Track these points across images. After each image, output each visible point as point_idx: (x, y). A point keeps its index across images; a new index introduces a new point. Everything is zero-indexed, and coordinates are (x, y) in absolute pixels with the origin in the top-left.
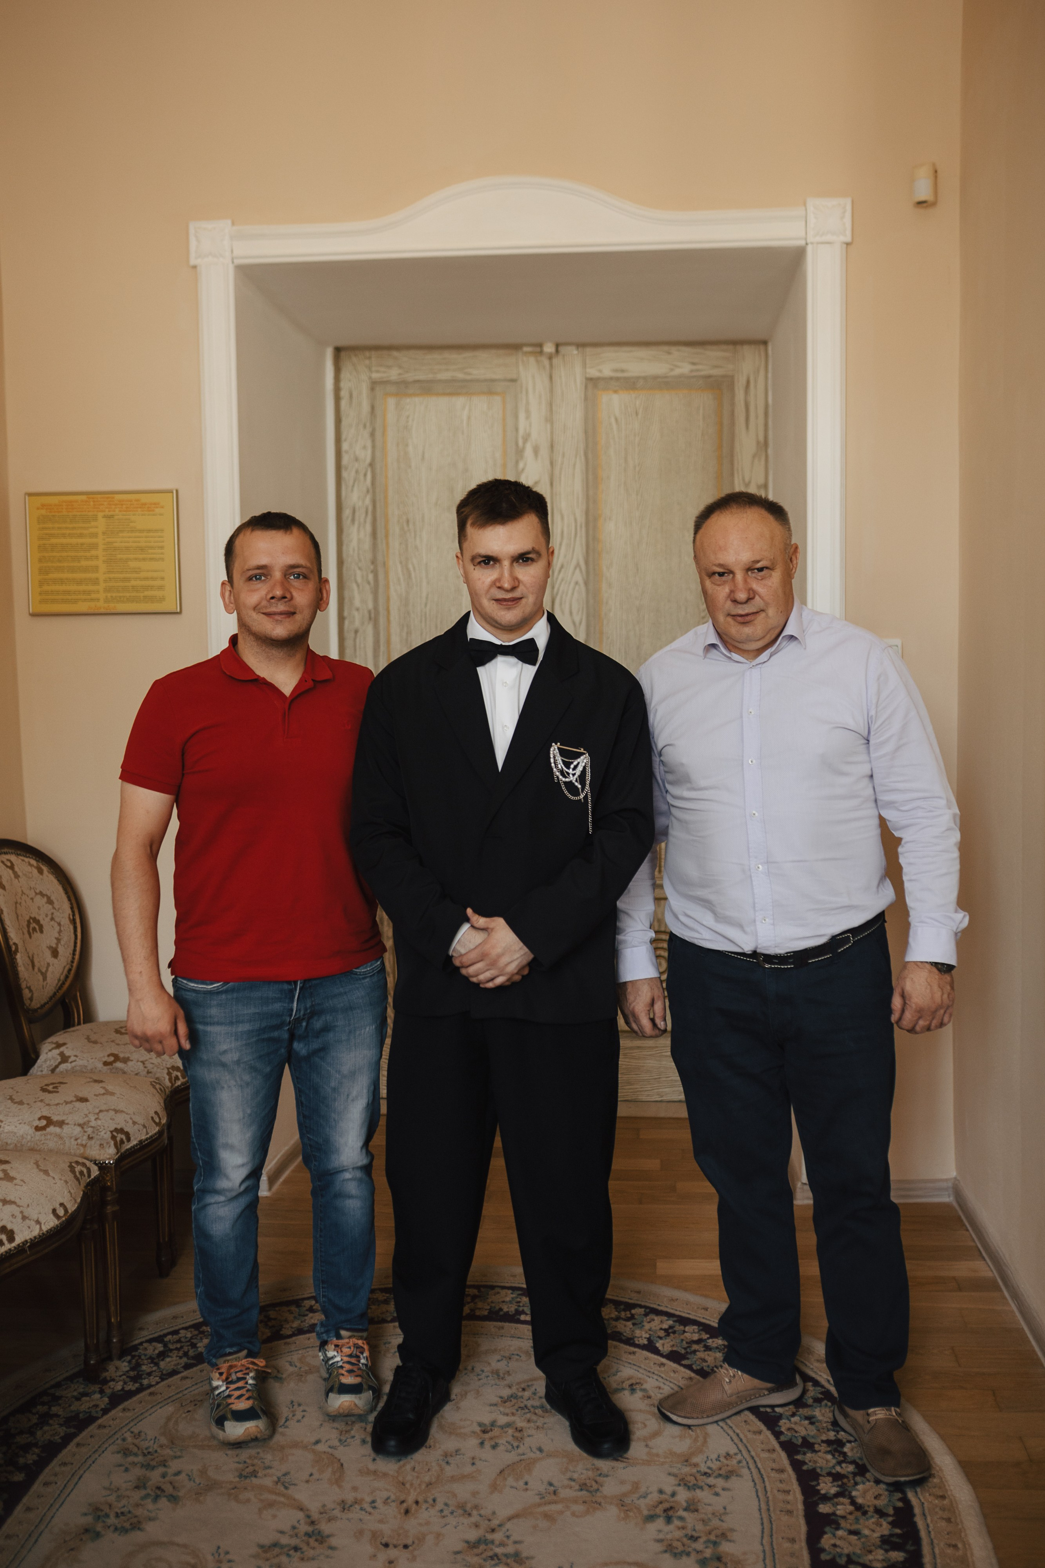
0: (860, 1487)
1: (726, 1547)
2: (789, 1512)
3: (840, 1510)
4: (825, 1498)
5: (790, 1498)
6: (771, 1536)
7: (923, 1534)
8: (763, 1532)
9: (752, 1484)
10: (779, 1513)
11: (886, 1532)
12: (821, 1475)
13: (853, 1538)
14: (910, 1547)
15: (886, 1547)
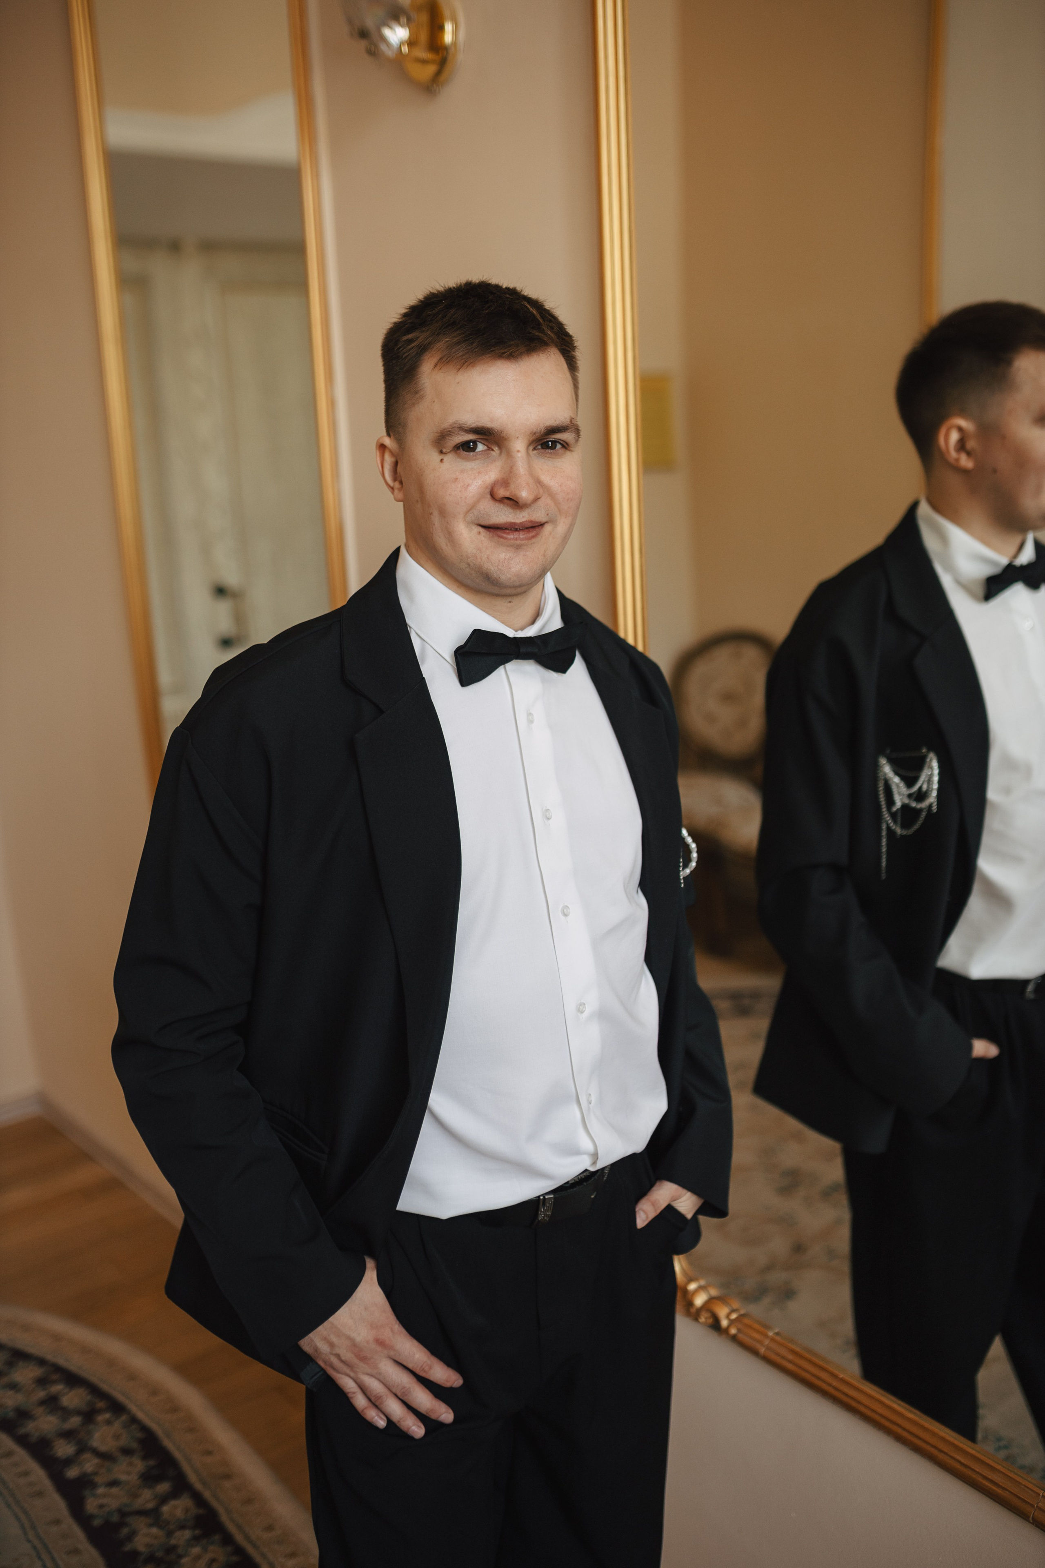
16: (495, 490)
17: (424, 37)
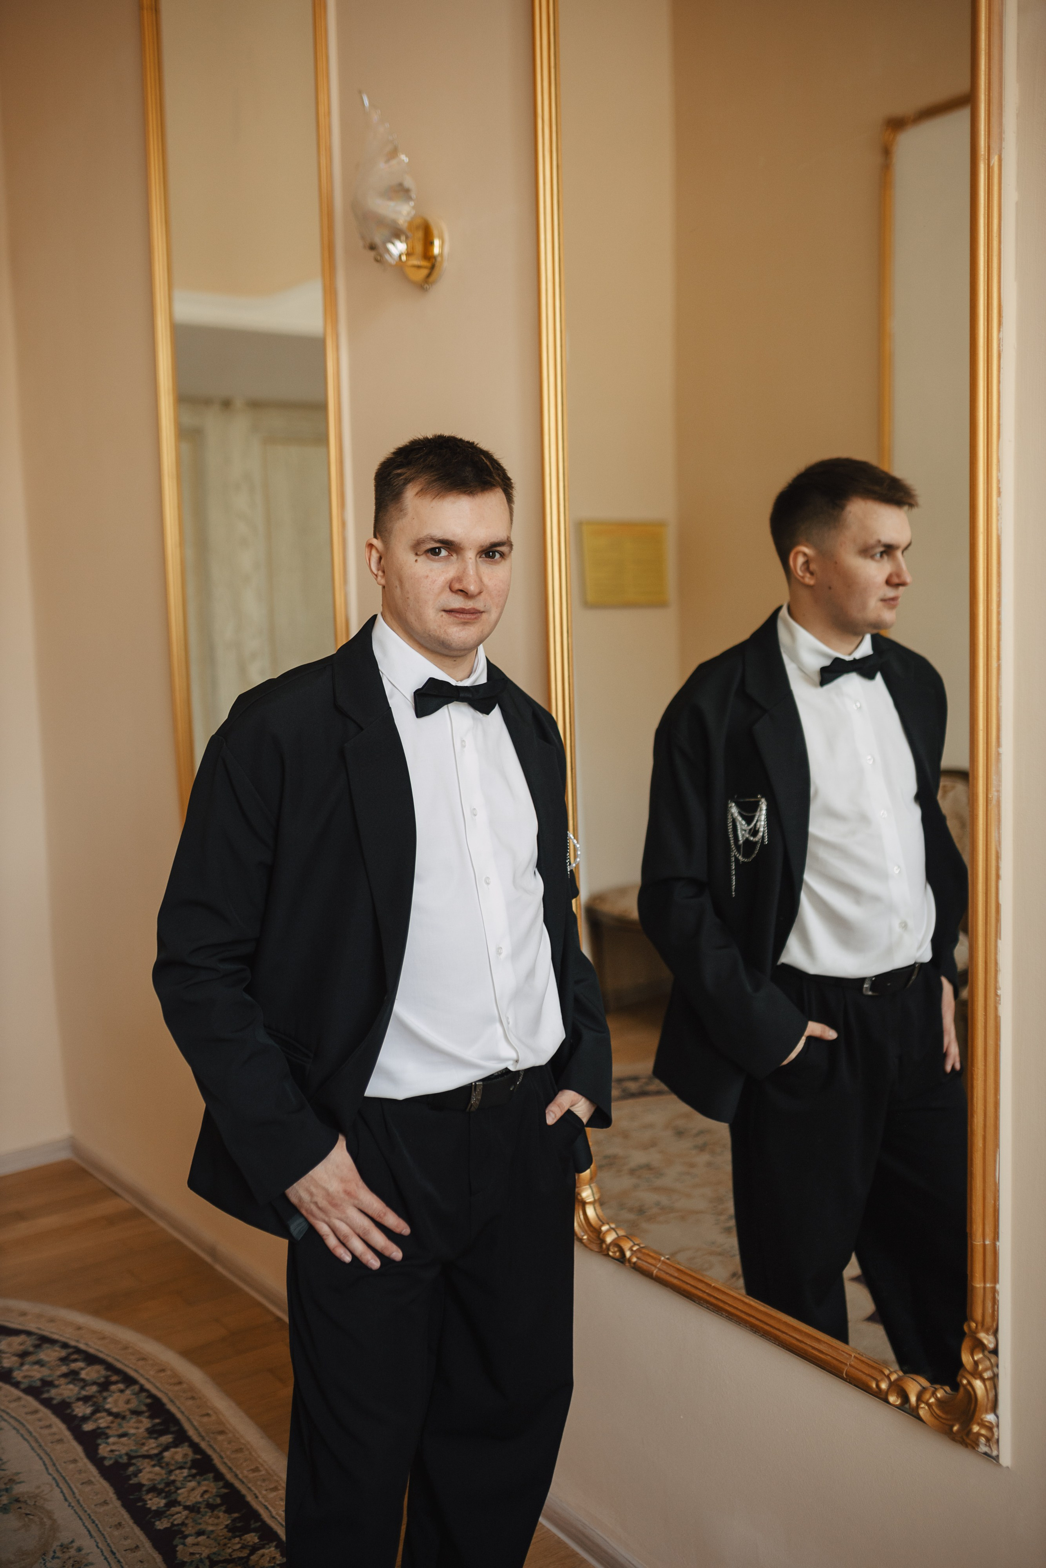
0: (110, 1400)
1: (18, 1489)
2: (60, 1441)
3: (102, 1423)
4: (85, 1419)
5: (54, 1430)
6: (54, 1465)
7: (179, 1415)
8: (45, 1465)
9: (14, 1432)
10: (50, 1445)
11: (149, 1425)
12: (71, 1403)
13: (124, 1439)
14: (173, 1429)
15: (155, 1436)
16: (453, 584)
17: (419, 248)
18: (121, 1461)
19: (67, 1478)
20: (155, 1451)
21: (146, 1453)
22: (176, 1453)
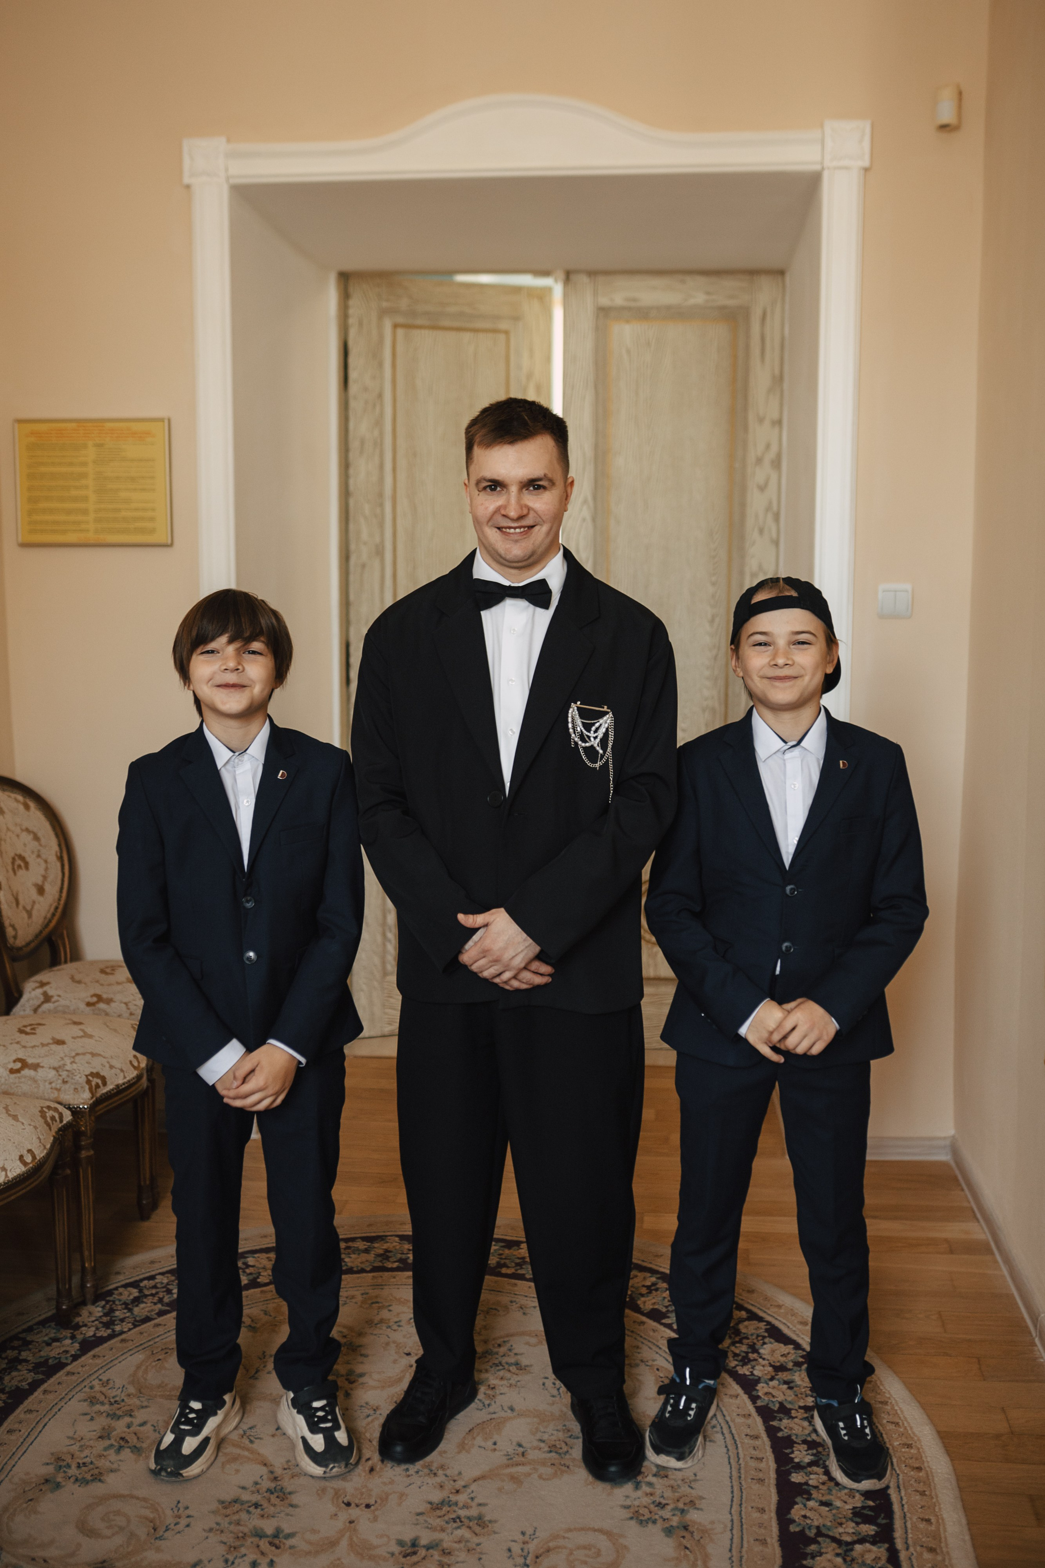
1: (693, 1516)
2: (761, 1481)
3: (813, 1480)
4: (799, 1467)
5: (763, 1465)
6: (741, 1505)
7: (896, 1507)
8: (732, 1501)
9: (725, 1450)
10: (750, 1481)
11: (859, 1505)
12: (796, 1443)
13: (824, 1509)
14: (882, 1521)
15: (858, 1520)
18: (807, 1532)
19: (744, 1526)
20: (848, 1539)
21: (838, 1536)
22: (870, 1551)
